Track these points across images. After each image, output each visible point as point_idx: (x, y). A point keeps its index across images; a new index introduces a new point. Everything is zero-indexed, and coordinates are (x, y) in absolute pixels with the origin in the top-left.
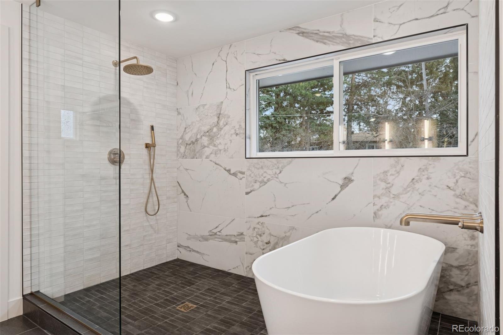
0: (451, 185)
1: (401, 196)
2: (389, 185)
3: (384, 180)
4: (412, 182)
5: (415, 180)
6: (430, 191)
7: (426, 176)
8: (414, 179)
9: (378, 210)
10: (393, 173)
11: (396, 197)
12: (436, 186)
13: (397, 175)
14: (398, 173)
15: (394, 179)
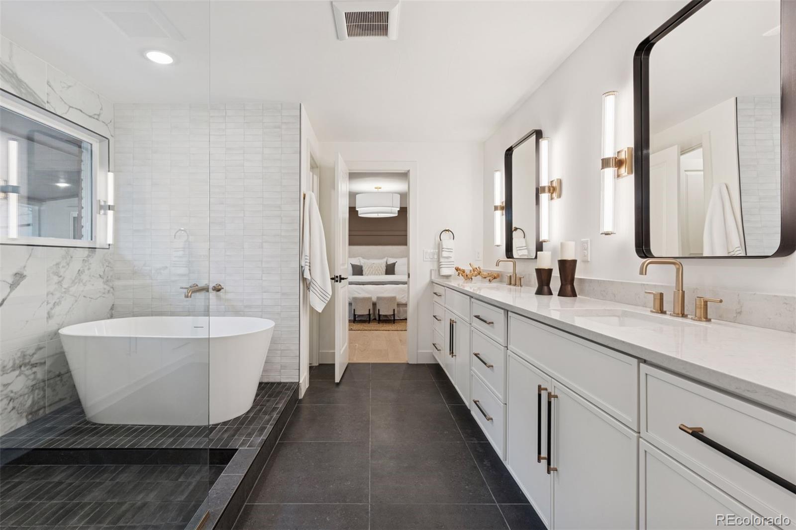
0: (102, 274)
1: (71, 289)
2: (61, 279)
3: (56, 274)
4: (78, 273)
5: (80, 272)
6: (90, 281)
7: (88, 267)
8: (79, 270)
9: (51, 309)
10: (65, 264)
11: (67, 291)
12: (93, 276)
13: (67, 267)
14: (68, 264)
15: (65, 272)
